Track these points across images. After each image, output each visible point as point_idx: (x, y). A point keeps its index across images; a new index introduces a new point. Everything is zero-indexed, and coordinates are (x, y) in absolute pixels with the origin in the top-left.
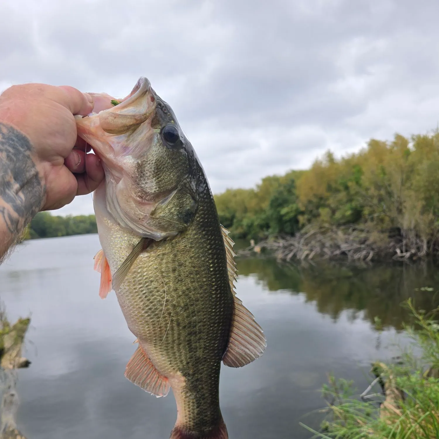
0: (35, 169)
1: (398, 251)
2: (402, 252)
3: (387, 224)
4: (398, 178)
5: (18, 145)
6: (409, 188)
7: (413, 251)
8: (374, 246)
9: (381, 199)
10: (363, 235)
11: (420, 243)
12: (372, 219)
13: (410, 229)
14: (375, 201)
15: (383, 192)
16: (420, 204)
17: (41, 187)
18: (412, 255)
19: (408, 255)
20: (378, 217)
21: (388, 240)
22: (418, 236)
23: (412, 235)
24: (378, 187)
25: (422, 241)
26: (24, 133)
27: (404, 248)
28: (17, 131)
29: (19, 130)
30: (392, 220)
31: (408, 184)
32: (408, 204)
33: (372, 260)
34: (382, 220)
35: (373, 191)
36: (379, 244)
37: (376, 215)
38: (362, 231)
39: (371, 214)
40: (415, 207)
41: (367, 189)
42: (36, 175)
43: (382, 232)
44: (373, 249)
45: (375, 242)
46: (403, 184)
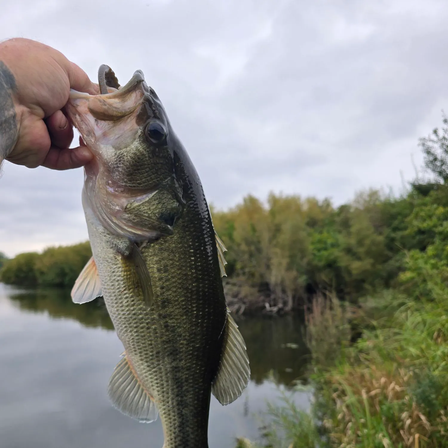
0: (14, 110)
1: (267, 305)
2: (270, 306)
3: (257, 280)
4: (266, 236)
5: (3, 80)
6: (276, 246)
7: (280, 305)
8: (246, 300)
9: (251, 255)
10: (235, 289)
11: (286, 299)
12: (244, 274)
13: (276, 285)
14: (246, 256)
15: (253, 248)
16: (285, 262)
17: (16, 130)
18: (280, 310)
19: (275, 309)
20: (249, 272)
21: (257, 294)
22: (284, 291)
23: (279, 291)
24: (248, 243)
25: (288, 296)
26: (12, 71)
27: (272, 303)
28: (6, 67)
29: (8, 66)
30: (262, 276)
31: (274, 242)
32: (275, 261)
33: (244, 314)
34: (252, 275)
35: (244, 247)
36: (250, 298)
37: (247, 270)
38: (234, 285)
39: (243, 268)
40: (280, 264)
41: (239, 245)
42: (14, 116)
43: (253, 286)
44: (244, 303)
45: (246, 296)
46: (270, 241)
